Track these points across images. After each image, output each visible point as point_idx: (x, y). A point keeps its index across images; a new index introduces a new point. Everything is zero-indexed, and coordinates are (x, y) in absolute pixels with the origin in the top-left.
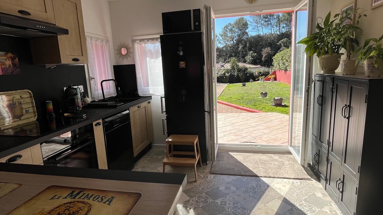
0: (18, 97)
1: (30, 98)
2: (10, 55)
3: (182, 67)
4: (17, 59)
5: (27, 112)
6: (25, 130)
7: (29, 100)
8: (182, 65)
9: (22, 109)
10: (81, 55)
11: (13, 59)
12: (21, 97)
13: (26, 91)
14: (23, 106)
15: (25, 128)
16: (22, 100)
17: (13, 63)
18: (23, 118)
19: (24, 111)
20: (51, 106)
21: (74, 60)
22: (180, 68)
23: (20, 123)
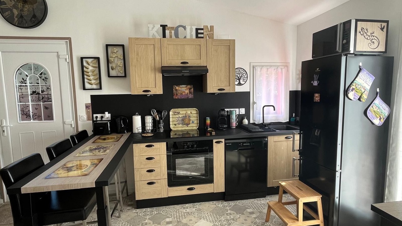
0: (189, 112)
1: (196, 114)
2: (189, 86)
3: (316, 100)
4: (193, 89)
5: (193, 122)
6: (190, 134)
7: (195, 115)
8: (316, 98)
9: (190, 120)
10: (228, 85)
11: (190, 89)
12: (191, 112)
13: (195, 109)
14: (191, 119)
15: (190, 132)
16: (191, 115)
17: (189, 92)
18: (189, 125)
19: (191, 121)
20: (208, 121)
21: (219, 90)
22: (314, 101)
23: (187, 128)
